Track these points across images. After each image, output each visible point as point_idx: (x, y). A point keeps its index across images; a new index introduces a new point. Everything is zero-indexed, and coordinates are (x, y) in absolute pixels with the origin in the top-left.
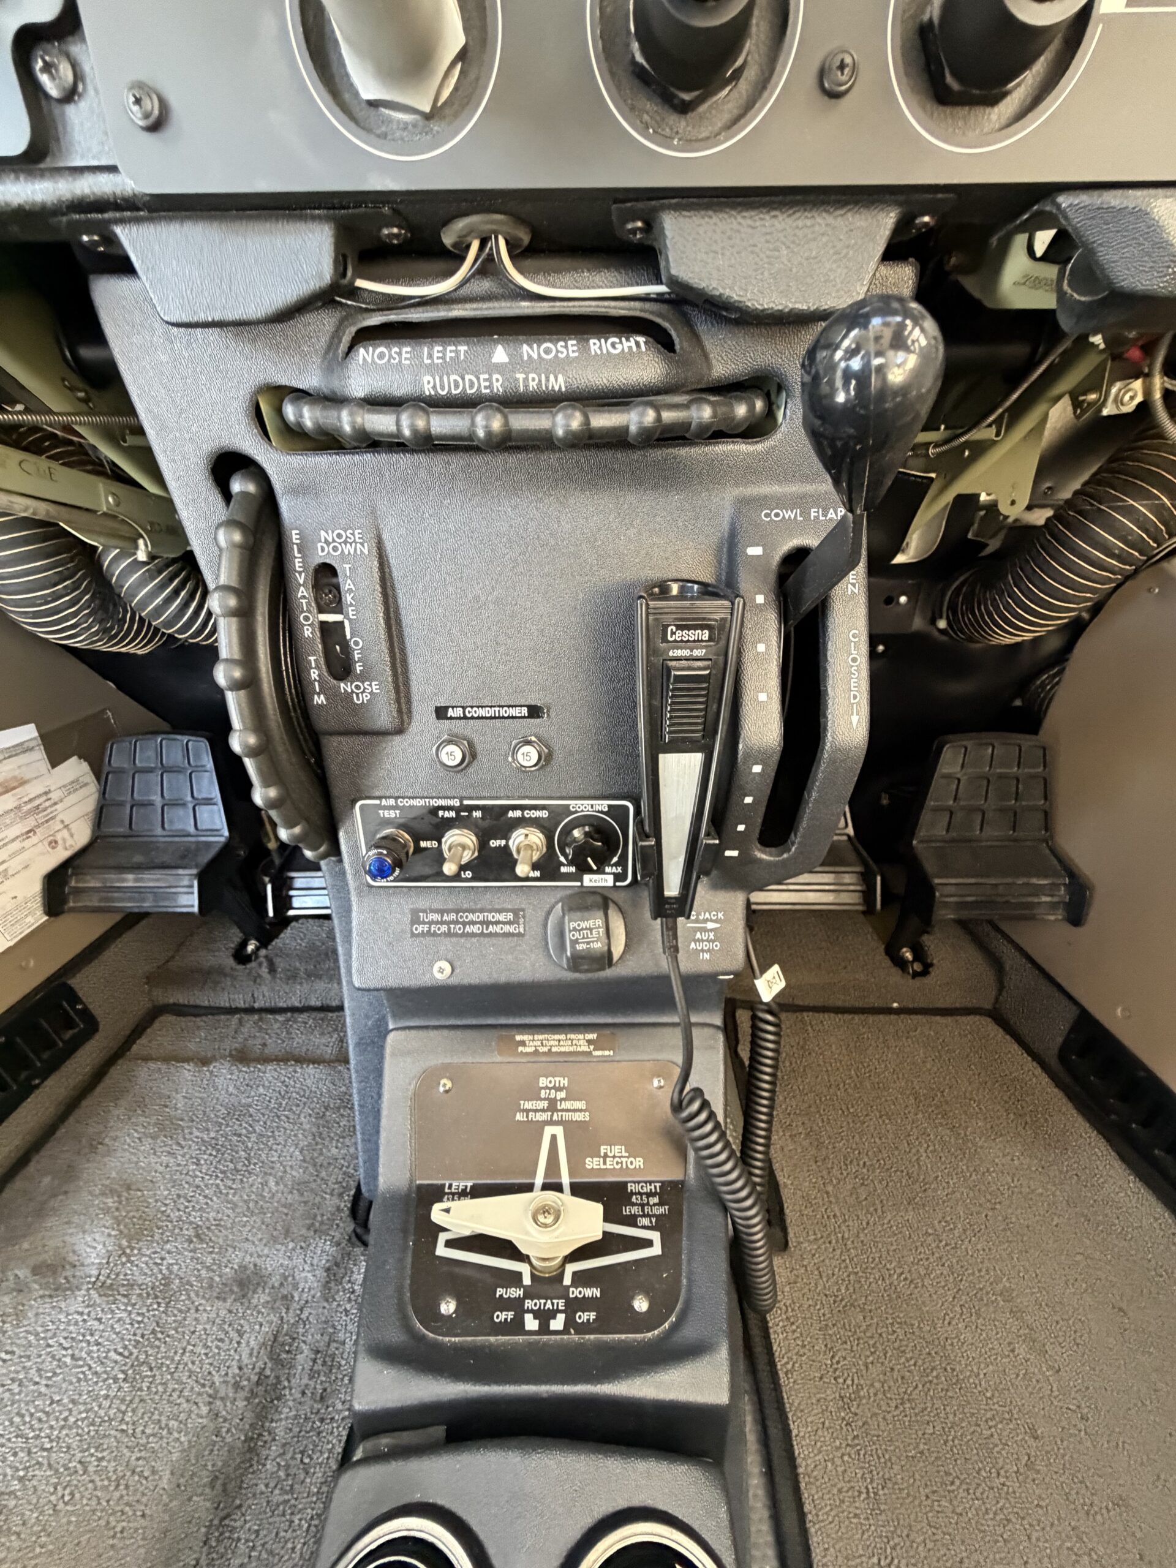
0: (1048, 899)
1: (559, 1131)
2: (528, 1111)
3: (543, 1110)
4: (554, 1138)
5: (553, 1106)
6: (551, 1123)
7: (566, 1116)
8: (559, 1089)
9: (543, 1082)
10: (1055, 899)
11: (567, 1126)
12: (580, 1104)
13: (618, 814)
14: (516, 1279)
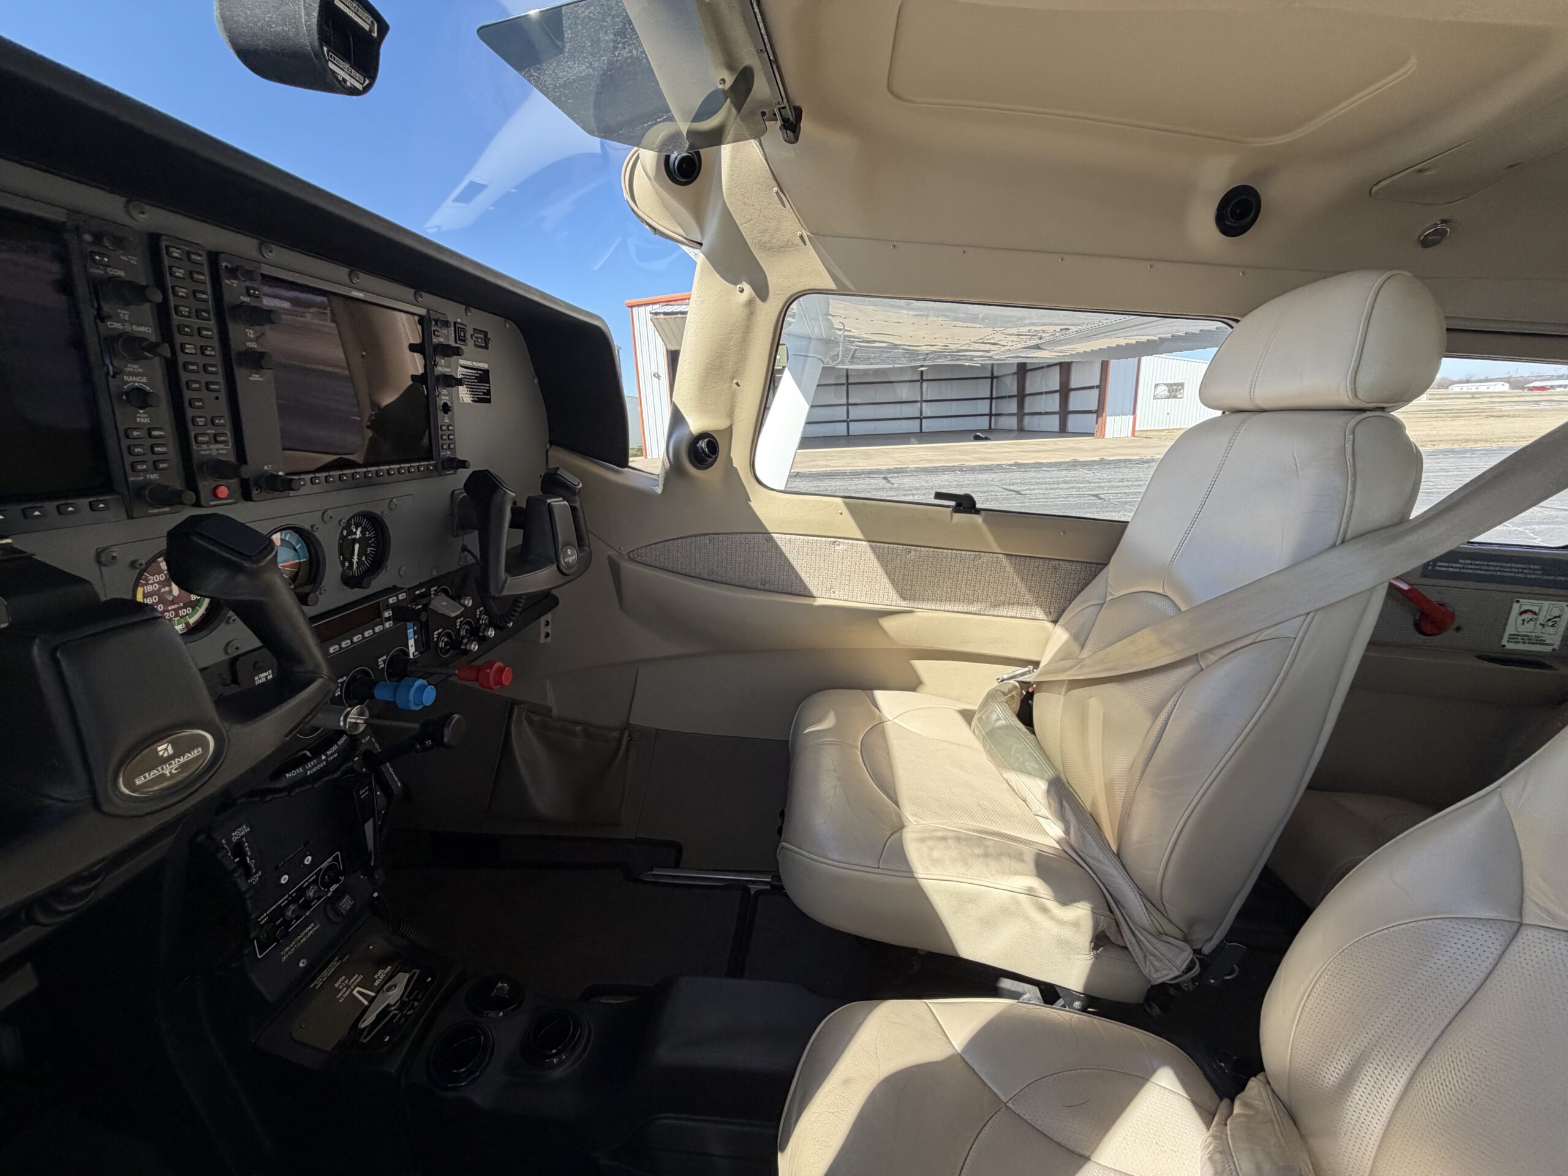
1: (358, 989)
2: (342, 996)
3: (346, 991)
4: (359, 992)
5: (348, 987)
6: (353, 990)
7: (355, 983)
8: (343, 981)
9: (336, 985)
11: (358, 985)
12: (357, 976)
13: (336, 859)
14: (395, 1015)
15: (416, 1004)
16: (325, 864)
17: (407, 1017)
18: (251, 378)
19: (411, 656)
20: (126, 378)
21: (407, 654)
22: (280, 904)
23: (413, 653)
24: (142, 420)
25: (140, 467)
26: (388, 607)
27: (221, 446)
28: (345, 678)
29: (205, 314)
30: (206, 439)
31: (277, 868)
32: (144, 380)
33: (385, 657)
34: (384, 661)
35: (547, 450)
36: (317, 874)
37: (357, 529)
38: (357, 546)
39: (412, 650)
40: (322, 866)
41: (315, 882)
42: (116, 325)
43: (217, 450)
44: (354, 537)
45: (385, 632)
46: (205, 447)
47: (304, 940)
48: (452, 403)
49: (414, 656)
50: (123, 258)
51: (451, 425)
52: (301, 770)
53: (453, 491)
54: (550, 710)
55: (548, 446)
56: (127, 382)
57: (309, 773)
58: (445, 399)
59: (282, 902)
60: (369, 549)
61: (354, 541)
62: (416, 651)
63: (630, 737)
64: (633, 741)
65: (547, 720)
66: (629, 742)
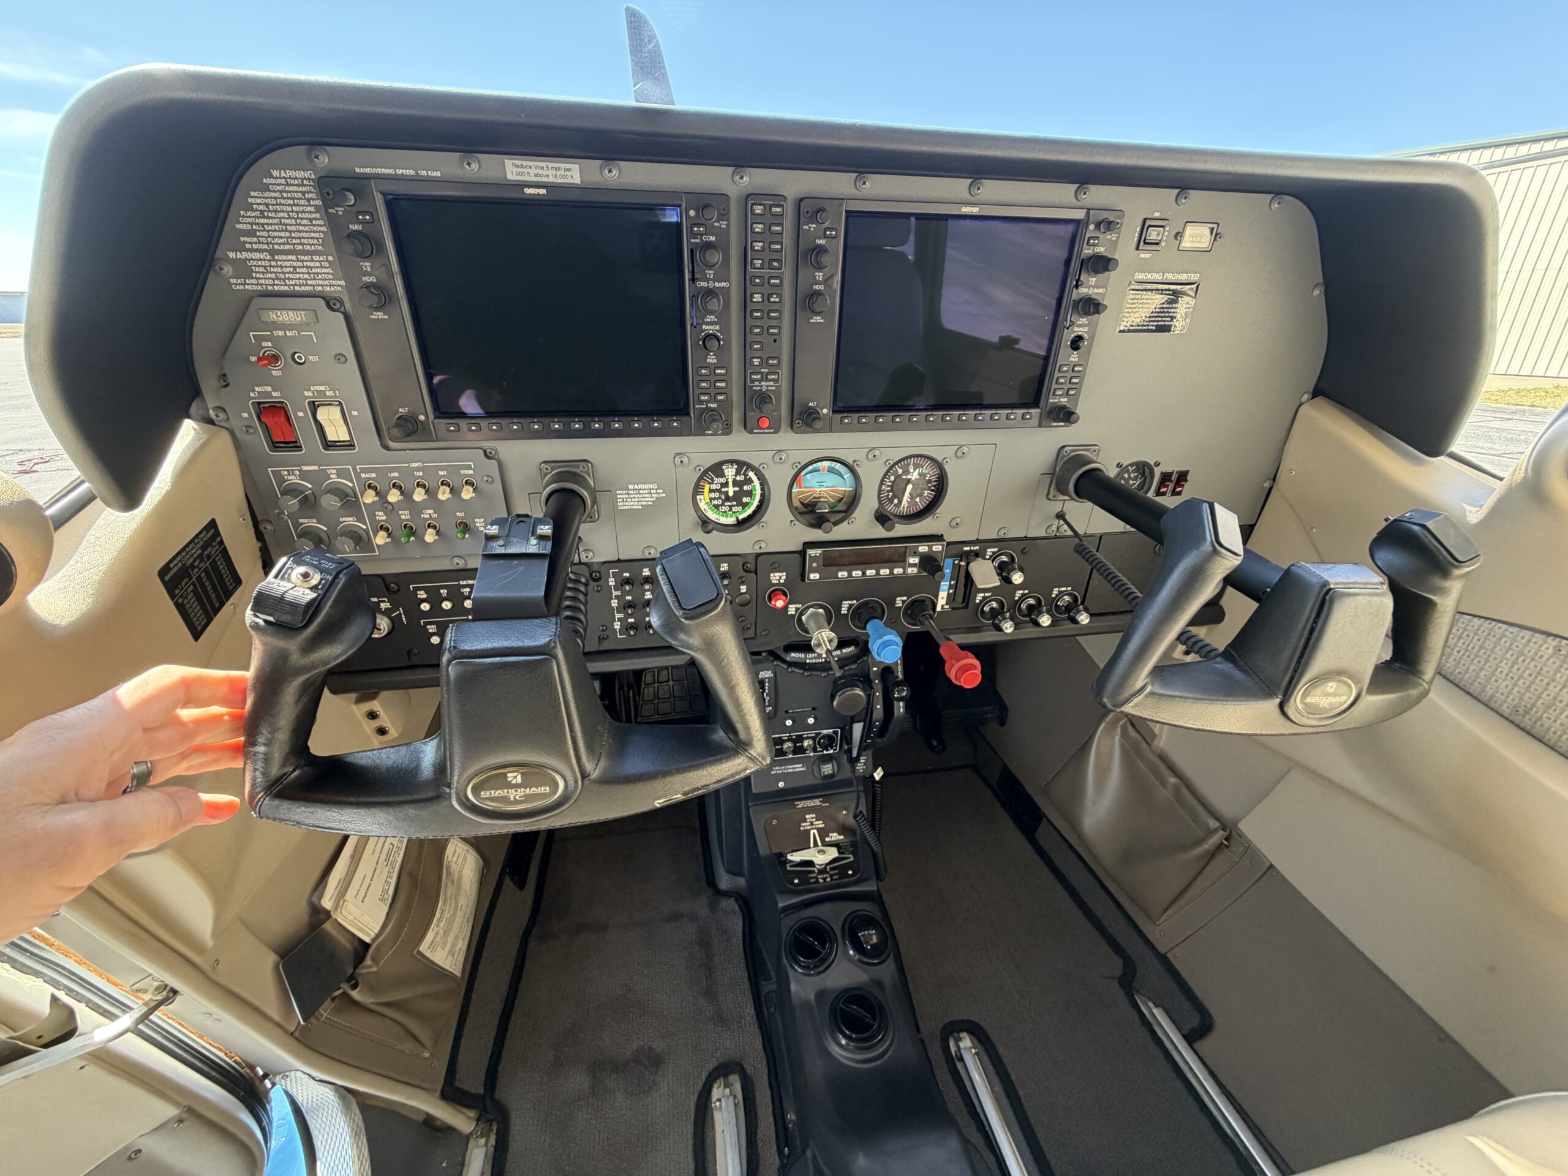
0: (991, 716)
1: (815, 831)
2: (804, 826)
3: (809, 825)
4: (814, 834)
5: (812, 824)
6: (813, 829)
7: (817, 826)
8: (812, 818)
9: (807, 816)
10: (994, 715)
11: (818, 829)
12: (821, 822)
13: (836, 733)
14: (813, 872)
15: (829, 879)
16: (825, 732)
17: (817, 882)
18: (811, 321)
19: (939, 609)
20: (704, 327)
21: (934, 606)
22: (781, 738)
23: (943, 606)
24: (711, 361)
25: (703, 398)
26: (915, 554)
27: (772, 383)
28: (855, 602)
29: (775, 264)
30: (759, 376)
31: (787, 712)
32: (717, 327)
33: (905, 598)
34: (903, 602)
35: (1301, 404)
36: (818, 734)
37: (915, 470)
38: (910, 487)
39: (942, 601)
40: (823, 731)
41: (813, 739)
42: (702, 284)
43: (767, 386)
44: (909, 477)
45: (905, 577)
46: (757, 383)
47: (791, 770)
48: (1092, 338)
49: (942, 608)
50: (715, 224)
51: (1079, 365)
52: (802, 655)
53: (1063, 447)
54: (1153, 737)
55: (1306, 397)
56: (705, 330)
57: (808, 661)
58: (1078, 331)
59: (785, 736)
60: (926, 492)
61: (909, 481)
62: (947, 604)
63: (1227, 839)
64: (1227, 847)
65: (1144, 745)
66: (1222, 843)
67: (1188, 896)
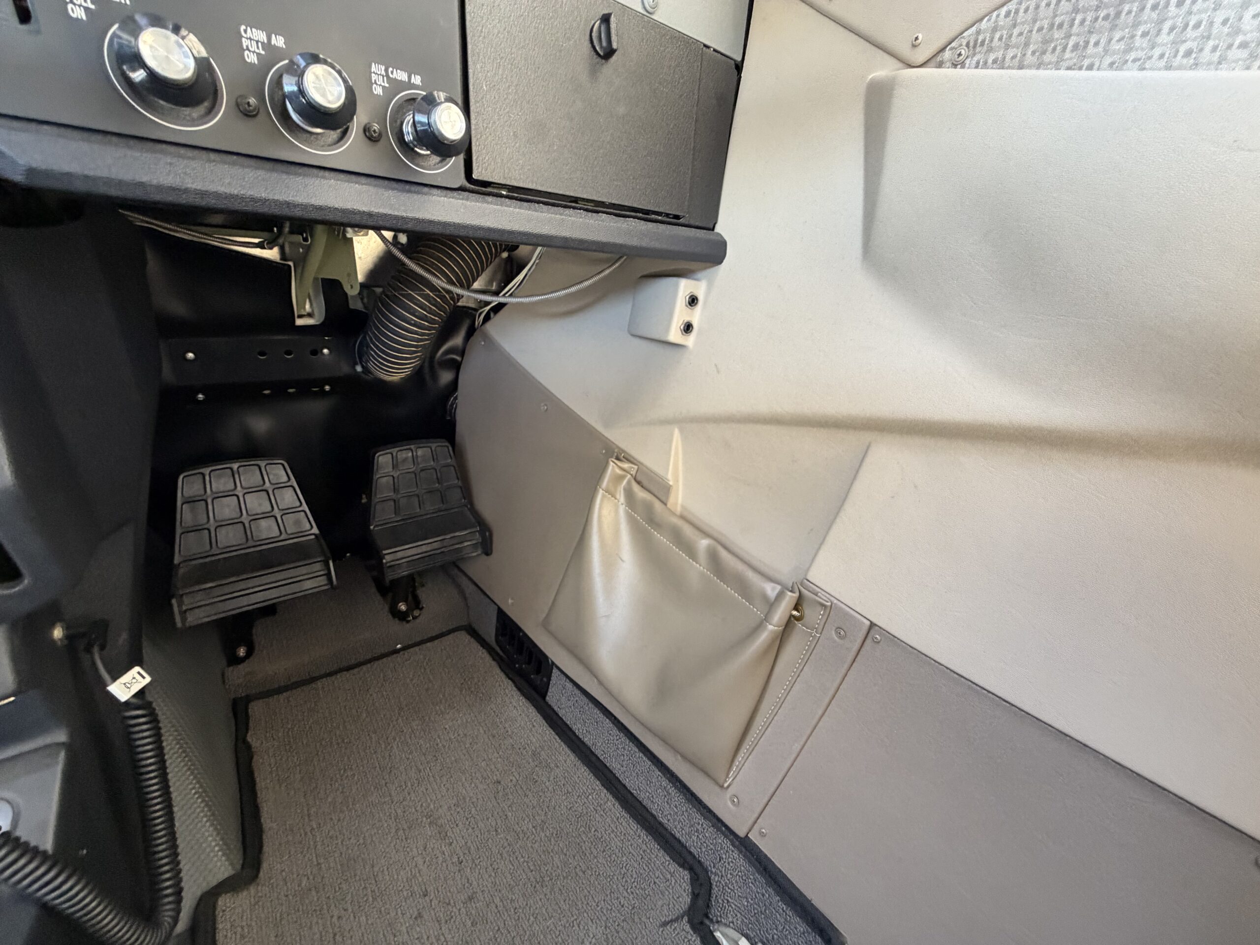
0: (469, 543)
10: (474, 542)
54: (667, 489)
63: (796, 608)
64: (798, 619)
65: (658, 505)
66: (792, 616)
67: (759, 721)
